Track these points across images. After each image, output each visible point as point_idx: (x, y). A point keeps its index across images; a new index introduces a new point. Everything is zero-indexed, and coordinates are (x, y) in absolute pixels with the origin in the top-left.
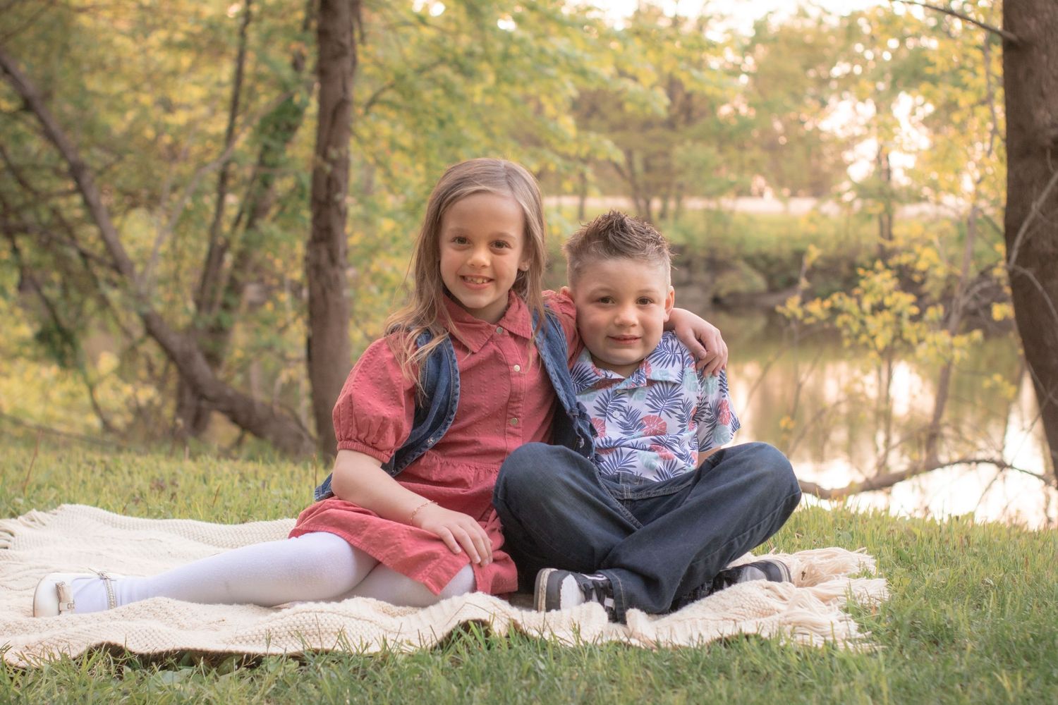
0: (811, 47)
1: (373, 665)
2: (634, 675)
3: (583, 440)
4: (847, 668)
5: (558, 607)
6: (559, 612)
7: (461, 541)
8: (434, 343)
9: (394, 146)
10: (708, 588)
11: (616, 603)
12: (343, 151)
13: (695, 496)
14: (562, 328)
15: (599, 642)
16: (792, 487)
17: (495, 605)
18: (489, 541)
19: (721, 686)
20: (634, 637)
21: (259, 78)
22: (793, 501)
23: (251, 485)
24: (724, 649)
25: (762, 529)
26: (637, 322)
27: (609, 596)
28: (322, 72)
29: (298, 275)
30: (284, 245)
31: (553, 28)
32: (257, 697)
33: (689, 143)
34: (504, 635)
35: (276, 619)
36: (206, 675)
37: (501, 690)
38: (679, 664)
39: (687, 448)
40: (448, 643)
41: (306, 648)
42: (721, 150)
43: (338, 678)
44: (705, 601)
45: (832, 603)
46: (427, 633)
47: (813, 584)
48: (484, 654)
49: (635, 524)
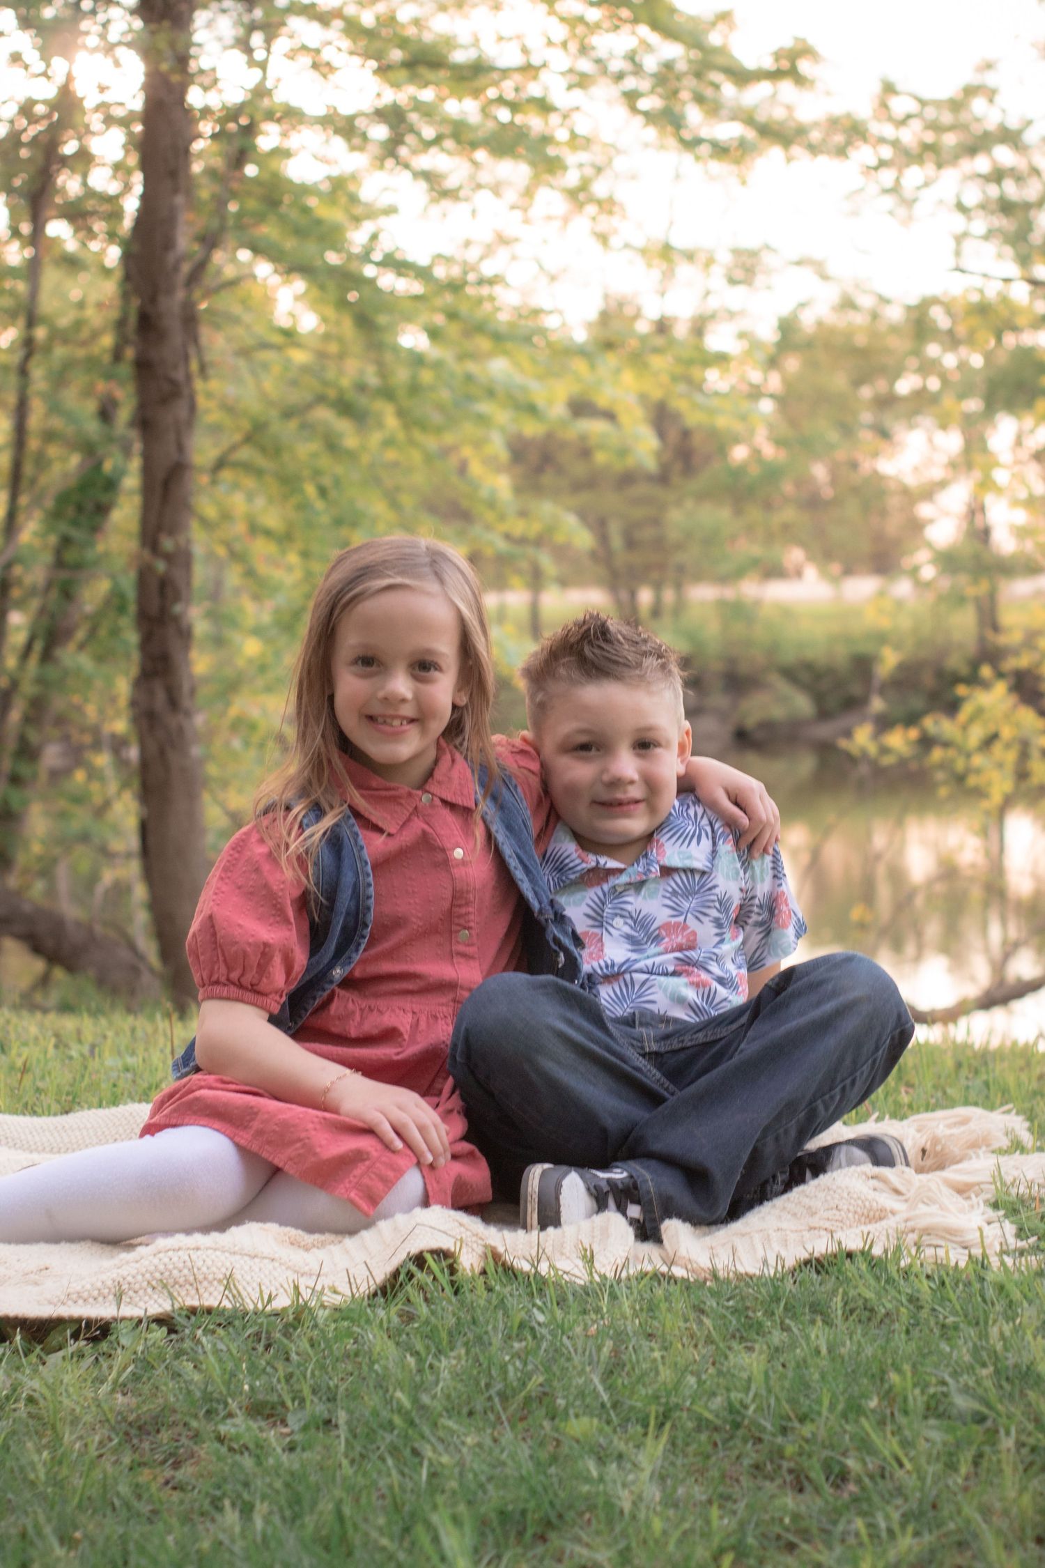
0: (863, 353)
1: (280, 1327)
2: (681, 1324)
3: (562, 955)
4: (1007, 1296)
5: (556, 1222)
6: (558, 1231)
7: (401, 1131)
8: (328, 822)
9: (255, 529)
10: (783, 1181)
11: (644, 1211)
12: (181, 540)
13: (754, 1040)
14: (519, 790)
15: (624, 1275)
16: (899, 1016)
17: (461, 1225)
18: (443, 1127)
19: (819, 1335)
20: (677, 1265)
21: (49, 436)
22: (903, 1037)
23: (74, 1053)
24: (815, 1276)
25: (858, 1083)
26: (636, 777)
27: (633, 1202)
28: (145, 423)
29: (120, 725)
30: (99, 683)
31: (484, 344)
32: (105, 1388)
33: (689, 504)
34: (477, 1270)
35: (128, 1263)
36: (26, 1356)
37: (481, 1359)
38: (748, 1304)
39: (730, 967)
40: (393, 1287)
41: (177, 1306)
42: (738, 512)
43: (229, 1350)
44: (780, 1202)
45: (973, 1196)
46: (360, 1274)
47: (941, 1167)
48: (450, 1302)
49: (667, 1089)
